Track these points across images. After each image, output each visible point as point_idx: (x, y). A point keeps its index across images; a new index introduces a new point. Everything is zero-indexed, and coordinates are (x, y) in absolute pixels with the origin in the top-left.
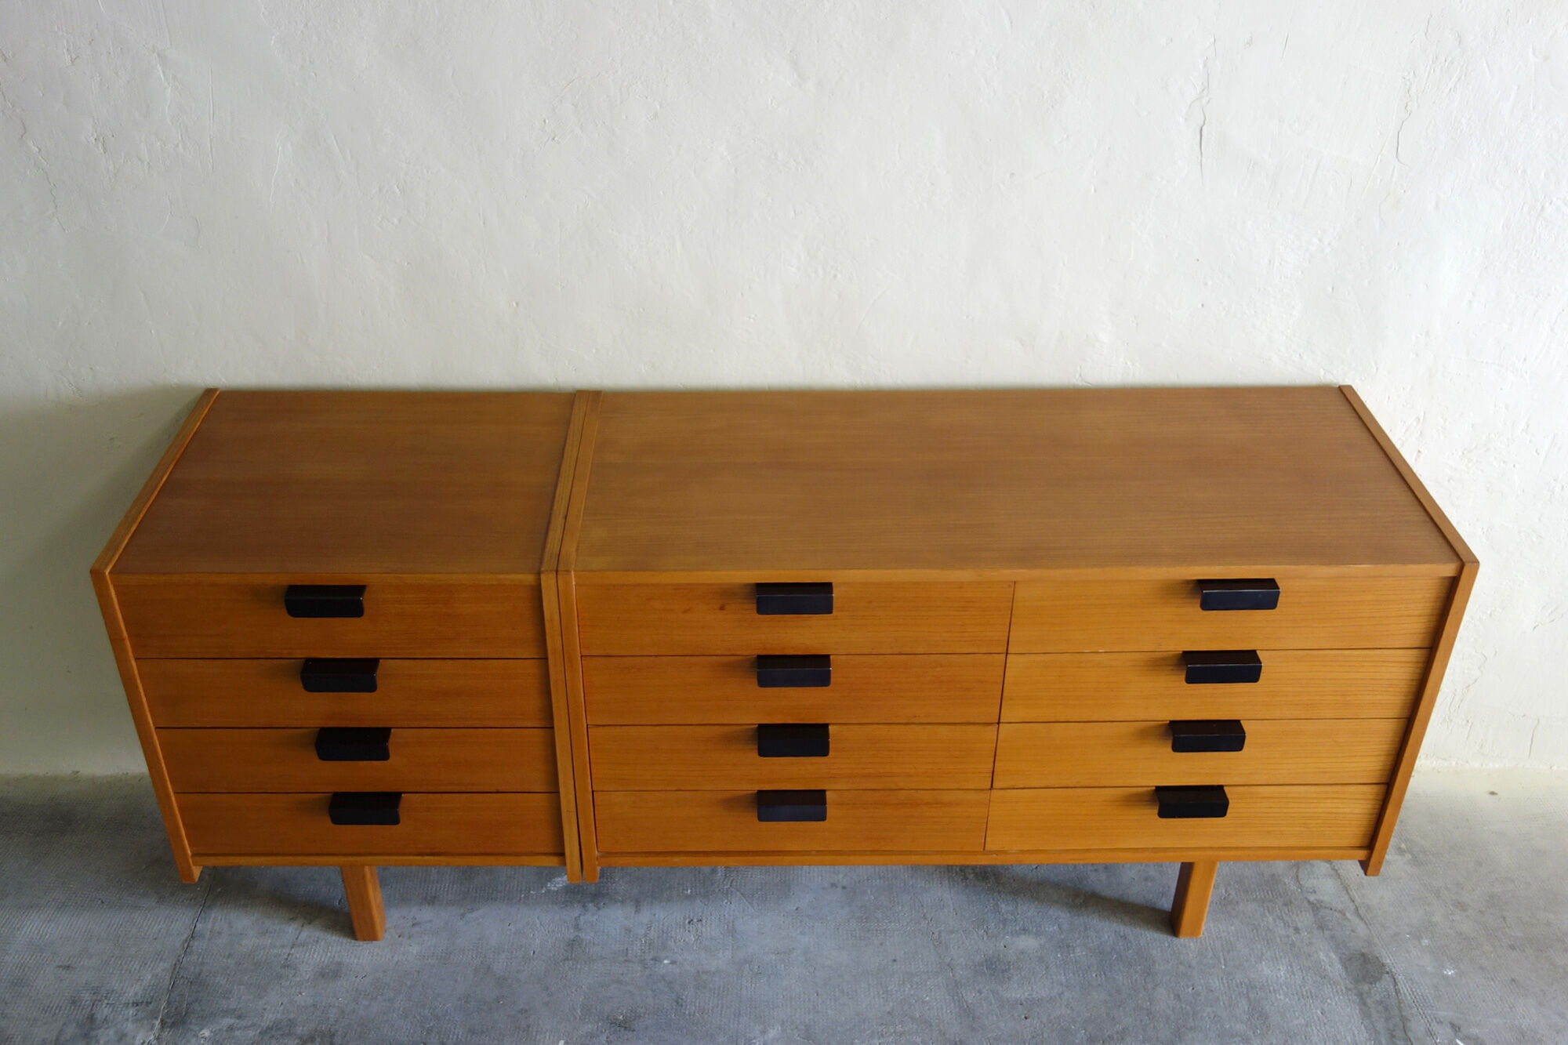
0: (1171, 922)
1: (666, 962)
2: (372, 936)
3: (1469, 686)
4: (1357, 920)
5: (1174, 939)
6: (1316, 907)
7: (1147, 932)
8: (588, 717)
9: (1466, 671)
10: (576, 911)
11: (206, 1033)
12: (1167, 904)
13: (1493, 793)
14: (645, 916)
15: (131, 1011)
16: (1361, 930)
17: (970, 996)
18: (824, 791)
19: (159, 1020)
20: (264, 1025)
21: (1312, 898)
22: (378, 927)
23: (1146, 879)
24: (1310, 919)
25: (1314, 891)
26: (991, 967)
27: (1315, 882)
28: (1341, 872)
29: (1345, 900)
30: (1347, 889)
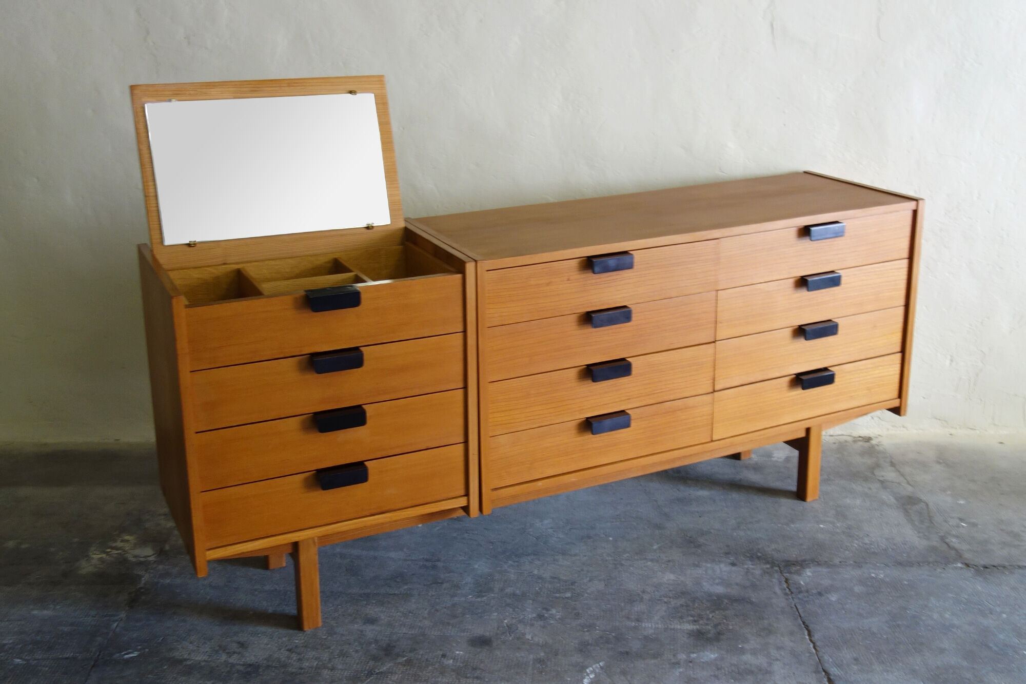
4: (908, 486)
5: (804, 502)
6: (882, 482)
13: (1001, 443)
15: (163, 517)
16: (910, 489)
17: (666, 510)
21: (881, 479)
24: (878, 485)
25: (883, 477)
26: (680, 500)
27: (884, 474)
28: (901, 470)
29: (902, 479)
30: (903, 475)
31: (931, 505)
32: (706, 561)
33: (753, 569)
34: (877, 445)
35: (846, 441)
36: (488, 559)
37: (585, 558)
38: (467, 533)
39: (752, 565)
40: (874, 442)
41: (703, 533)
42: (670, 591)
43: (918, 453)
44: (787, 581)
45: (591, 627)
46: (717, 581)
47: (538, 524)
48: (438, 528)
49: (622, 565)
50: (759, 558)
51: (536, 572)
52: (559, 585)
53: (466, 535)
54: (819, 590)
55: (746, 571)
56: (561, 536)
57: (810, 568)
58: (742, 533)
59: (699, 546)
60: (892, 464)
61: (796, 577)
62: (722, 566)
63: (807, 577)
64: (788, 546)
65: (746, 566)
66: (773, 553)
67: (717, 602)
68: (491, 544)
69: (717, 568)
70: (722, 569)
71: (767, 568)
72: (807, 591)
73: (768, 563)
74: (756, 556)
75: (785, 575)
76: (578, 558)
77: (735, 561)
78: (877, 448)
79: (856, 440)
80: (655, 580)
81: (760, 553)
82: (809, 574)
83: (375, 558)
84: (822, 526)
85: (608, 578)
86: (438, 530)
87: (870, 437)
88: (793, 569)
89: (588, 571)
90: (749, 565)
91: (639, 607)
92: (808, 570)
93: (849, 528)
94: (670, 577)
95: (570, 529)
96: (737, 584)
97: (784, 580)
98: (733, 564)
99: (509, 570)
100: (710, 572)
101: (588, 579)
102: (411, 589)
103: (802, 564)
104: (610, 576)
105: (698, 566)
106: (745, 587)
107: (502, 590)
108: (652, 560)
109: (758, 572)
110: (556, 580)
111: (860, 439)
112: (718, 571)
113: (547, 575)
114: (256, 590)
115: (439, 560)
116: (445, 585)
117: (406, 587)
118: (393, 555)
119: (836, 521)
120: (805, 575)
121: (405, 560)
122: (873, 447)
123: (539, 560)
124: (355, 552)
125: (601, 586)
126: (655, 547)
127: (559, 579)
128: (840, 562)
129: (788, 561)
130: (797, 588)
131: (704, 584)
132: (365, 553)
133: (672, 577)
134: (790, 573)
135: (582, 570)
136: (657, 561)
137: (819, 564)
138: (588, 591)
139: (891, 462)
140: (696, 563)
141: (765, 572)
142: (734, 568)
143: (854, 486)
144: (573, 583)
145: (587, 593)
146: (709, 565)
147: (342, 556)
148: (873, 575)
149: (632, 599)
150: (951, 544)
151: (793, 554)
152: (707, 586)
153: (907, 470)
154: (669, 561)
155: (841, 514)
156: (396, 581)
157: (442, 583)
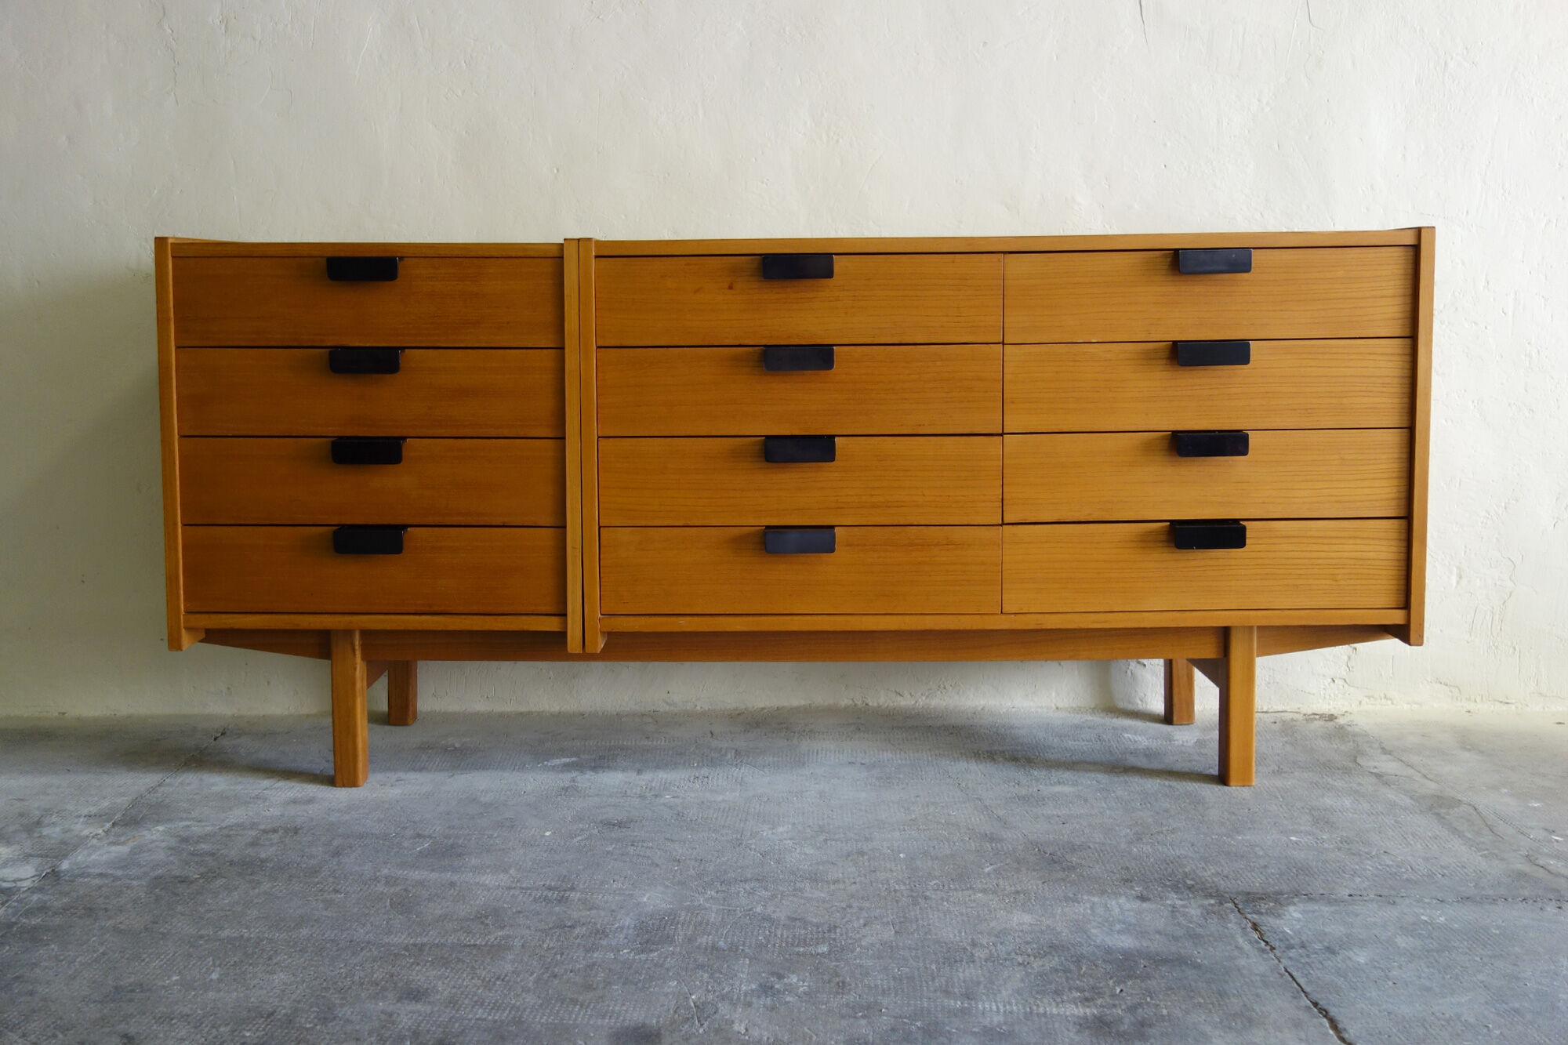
0: (1223, 778)
1: (667, 797)
2: (353, 783)
3: (1505, 602)
4: (1426, 781)
5: (1225, 787)
6: (1378, 776)
7: (1194, 784)
8: (599, 426)
9: (1498, 583)
10: (574, 774)
11: (161, 828)
12: (1215, 771)
13: (1560, 723)
14: (647, 776)
15: (82, 819)
16: (1433, 785)
18: (832, 527)
19: (111, 823)
20: (224, 825)
21: (1375, 771)
22: (360, 776)
23: (1190, 761)
24: (1373, 780)
25: (1375, 767)
26: (1025, 799)
27: (1376, 764)
28: (1403, 759)
29: (1410, 771)
30: (1411, 766)
31: (1481, 808)
32: (1090, 893)
33: (1183, 906)
34: (1350, 725)
35: (1292, 720)
36: (667, 887)
37: (854, 886)
38: (632, 845)
39: (1181, 900)
40: (1341, 721)
41: (1074, 849)
42: (1027, 943)
43: (1423, 736)
44: (1255, 927)
45: (870, 1009)
46: (1118, 927)
47: (765, 831)
48: (580, 838)
49: (926, 898)
50: (1190, 888)
51: (759, 909)
52: (803, 932)
53: (631, 849)
54: (1326, 944)
55: (1170, 909)
56: (809, 851)
57: (1295, 904)
58: (1148, 849)
59: (1072, 868)
60: (1384, 751)
61: (1272, 921)
62: (1122, 900)
63: (1292, 919)
64: (1241, 869)
65: (1168, 902)
66: (1215, 879)
67: (1126, 965)
68: (676, 864)
69: (1113, 903)
70: (1123, 906)
71: (1210, 905)
72: (1303, 946)
73: (1211, 896)
74: (1187, 885)
75: (1249, 916)
76: (842, 886)
77: (1145, 893)
78: (1349, 729)
79: (1310, 718)
80: (993, 924)
81: (1192, 879)
82: (1297, 915)
83: (452, 884)
84: (1293, 838)
85: (902, 919)
86: (582, 840)
87: (1332, 715)
88: (1263, 907)
89: (861, 909)
90: (1173, 898)
91: (965, 973)
92: (1291, 908)
93: (1346, 841)
94: (1021, 919)
95: (826, 841)
96: (1159, 932)
97: (1250, 925)
98: (1143, 898)
99: (708, 905)
100: (1100, 911)
101: (862, 921)
102: (508, 937)
103: (1277, 899)
104: (905, 917)
105: (1076, 900)
106: (1176, 939)
107: (690, 940)
108: (984, 891)
109: (1194, 911)
110: (798, 923)
111: (1317, 717)
112: (1117, 910)
113: (781, 915)
114: (201, 937)
115: (572, 889)
116: (577, 931)
117: (500, 934)
118: (487, 879)
119: (1318, 831)
120: (1288, 917)
121: (509, 888)
122: (1342, 727)
123: (766, 889)
124: (416, 875)
125: (889, 934)
126: (987, 870)
127: (805, 923)
128: (1350, 895)
129: (1249, 893)
130: (1281, 940)
131: (1093, 931)
132: (434, 875)
133: (1027, 918)
134: (1260, 913)
135: (850, 907)
136: (995, 892)
137: (1309, 898)
138: (863, 943)
139: (1383, 748)
140: (1071, 896)
141: (1208, 912)
142: (1145, 905)
143: (1330, 780)
144: (832, 928)
145: (861, 946)
146: (1096, 899)
147: (390, 881)
148: (1424, 918)
149: (952, 956)
150: (1550, 868)
151: (1255, 882)
152: (1099, 936)
153: (1415, 759)
154: (1018, 892)
155: (1322, 819)
156: (482, 923)
157: (572, 927)
